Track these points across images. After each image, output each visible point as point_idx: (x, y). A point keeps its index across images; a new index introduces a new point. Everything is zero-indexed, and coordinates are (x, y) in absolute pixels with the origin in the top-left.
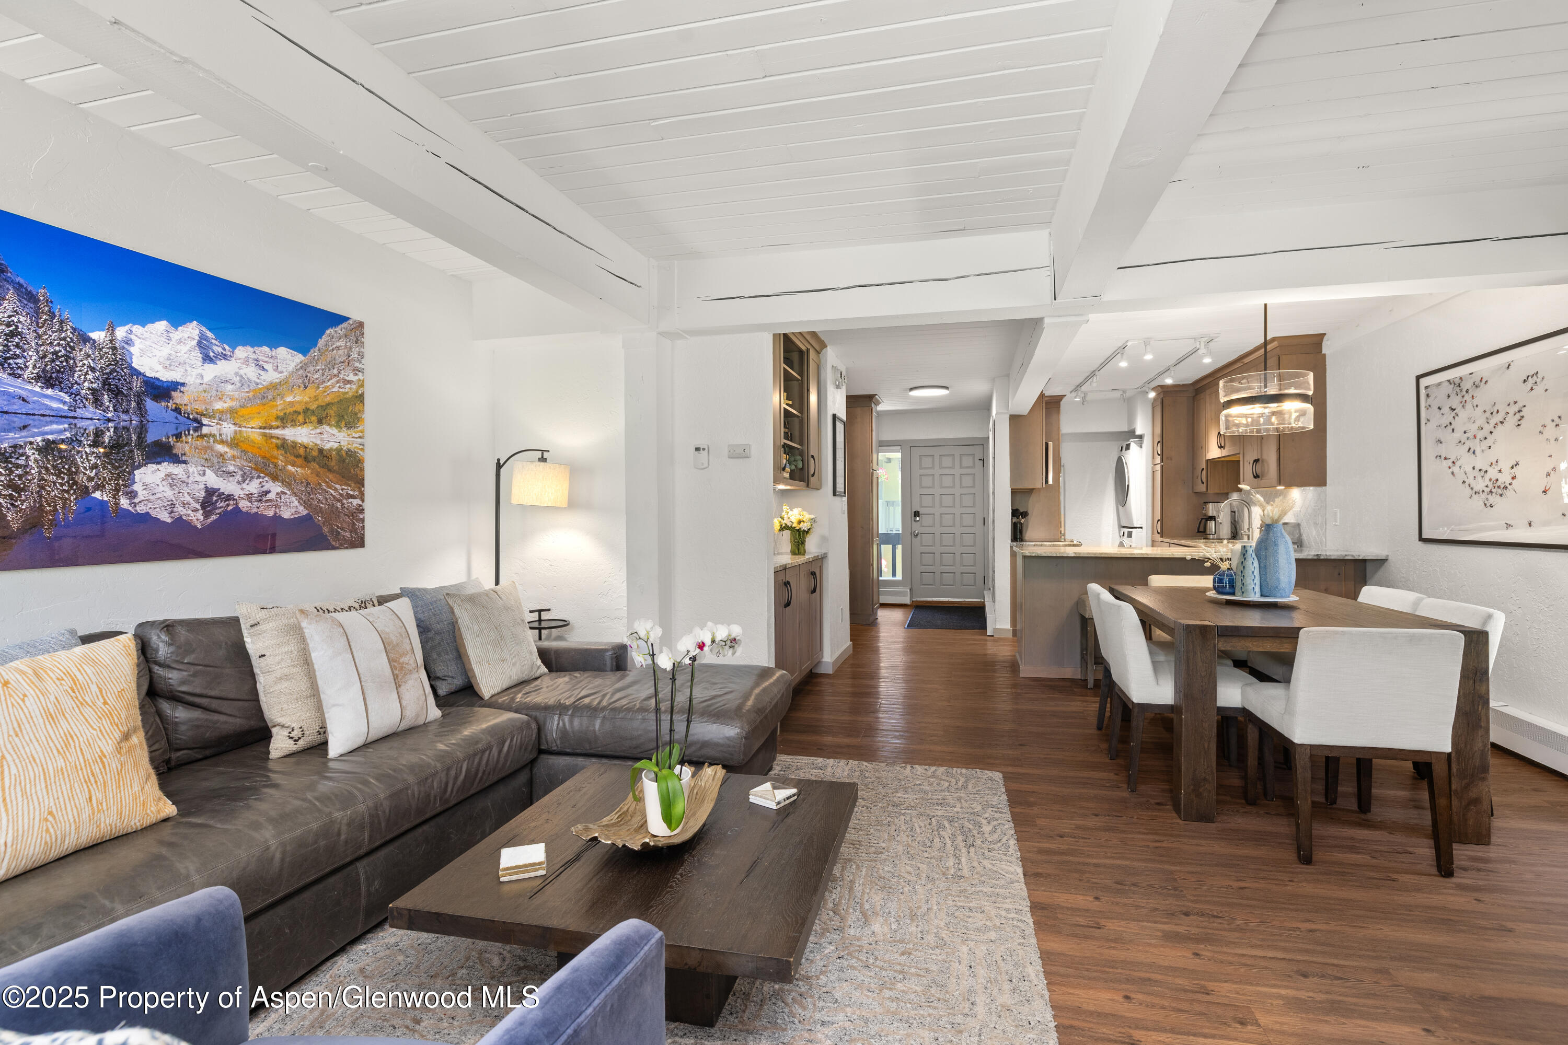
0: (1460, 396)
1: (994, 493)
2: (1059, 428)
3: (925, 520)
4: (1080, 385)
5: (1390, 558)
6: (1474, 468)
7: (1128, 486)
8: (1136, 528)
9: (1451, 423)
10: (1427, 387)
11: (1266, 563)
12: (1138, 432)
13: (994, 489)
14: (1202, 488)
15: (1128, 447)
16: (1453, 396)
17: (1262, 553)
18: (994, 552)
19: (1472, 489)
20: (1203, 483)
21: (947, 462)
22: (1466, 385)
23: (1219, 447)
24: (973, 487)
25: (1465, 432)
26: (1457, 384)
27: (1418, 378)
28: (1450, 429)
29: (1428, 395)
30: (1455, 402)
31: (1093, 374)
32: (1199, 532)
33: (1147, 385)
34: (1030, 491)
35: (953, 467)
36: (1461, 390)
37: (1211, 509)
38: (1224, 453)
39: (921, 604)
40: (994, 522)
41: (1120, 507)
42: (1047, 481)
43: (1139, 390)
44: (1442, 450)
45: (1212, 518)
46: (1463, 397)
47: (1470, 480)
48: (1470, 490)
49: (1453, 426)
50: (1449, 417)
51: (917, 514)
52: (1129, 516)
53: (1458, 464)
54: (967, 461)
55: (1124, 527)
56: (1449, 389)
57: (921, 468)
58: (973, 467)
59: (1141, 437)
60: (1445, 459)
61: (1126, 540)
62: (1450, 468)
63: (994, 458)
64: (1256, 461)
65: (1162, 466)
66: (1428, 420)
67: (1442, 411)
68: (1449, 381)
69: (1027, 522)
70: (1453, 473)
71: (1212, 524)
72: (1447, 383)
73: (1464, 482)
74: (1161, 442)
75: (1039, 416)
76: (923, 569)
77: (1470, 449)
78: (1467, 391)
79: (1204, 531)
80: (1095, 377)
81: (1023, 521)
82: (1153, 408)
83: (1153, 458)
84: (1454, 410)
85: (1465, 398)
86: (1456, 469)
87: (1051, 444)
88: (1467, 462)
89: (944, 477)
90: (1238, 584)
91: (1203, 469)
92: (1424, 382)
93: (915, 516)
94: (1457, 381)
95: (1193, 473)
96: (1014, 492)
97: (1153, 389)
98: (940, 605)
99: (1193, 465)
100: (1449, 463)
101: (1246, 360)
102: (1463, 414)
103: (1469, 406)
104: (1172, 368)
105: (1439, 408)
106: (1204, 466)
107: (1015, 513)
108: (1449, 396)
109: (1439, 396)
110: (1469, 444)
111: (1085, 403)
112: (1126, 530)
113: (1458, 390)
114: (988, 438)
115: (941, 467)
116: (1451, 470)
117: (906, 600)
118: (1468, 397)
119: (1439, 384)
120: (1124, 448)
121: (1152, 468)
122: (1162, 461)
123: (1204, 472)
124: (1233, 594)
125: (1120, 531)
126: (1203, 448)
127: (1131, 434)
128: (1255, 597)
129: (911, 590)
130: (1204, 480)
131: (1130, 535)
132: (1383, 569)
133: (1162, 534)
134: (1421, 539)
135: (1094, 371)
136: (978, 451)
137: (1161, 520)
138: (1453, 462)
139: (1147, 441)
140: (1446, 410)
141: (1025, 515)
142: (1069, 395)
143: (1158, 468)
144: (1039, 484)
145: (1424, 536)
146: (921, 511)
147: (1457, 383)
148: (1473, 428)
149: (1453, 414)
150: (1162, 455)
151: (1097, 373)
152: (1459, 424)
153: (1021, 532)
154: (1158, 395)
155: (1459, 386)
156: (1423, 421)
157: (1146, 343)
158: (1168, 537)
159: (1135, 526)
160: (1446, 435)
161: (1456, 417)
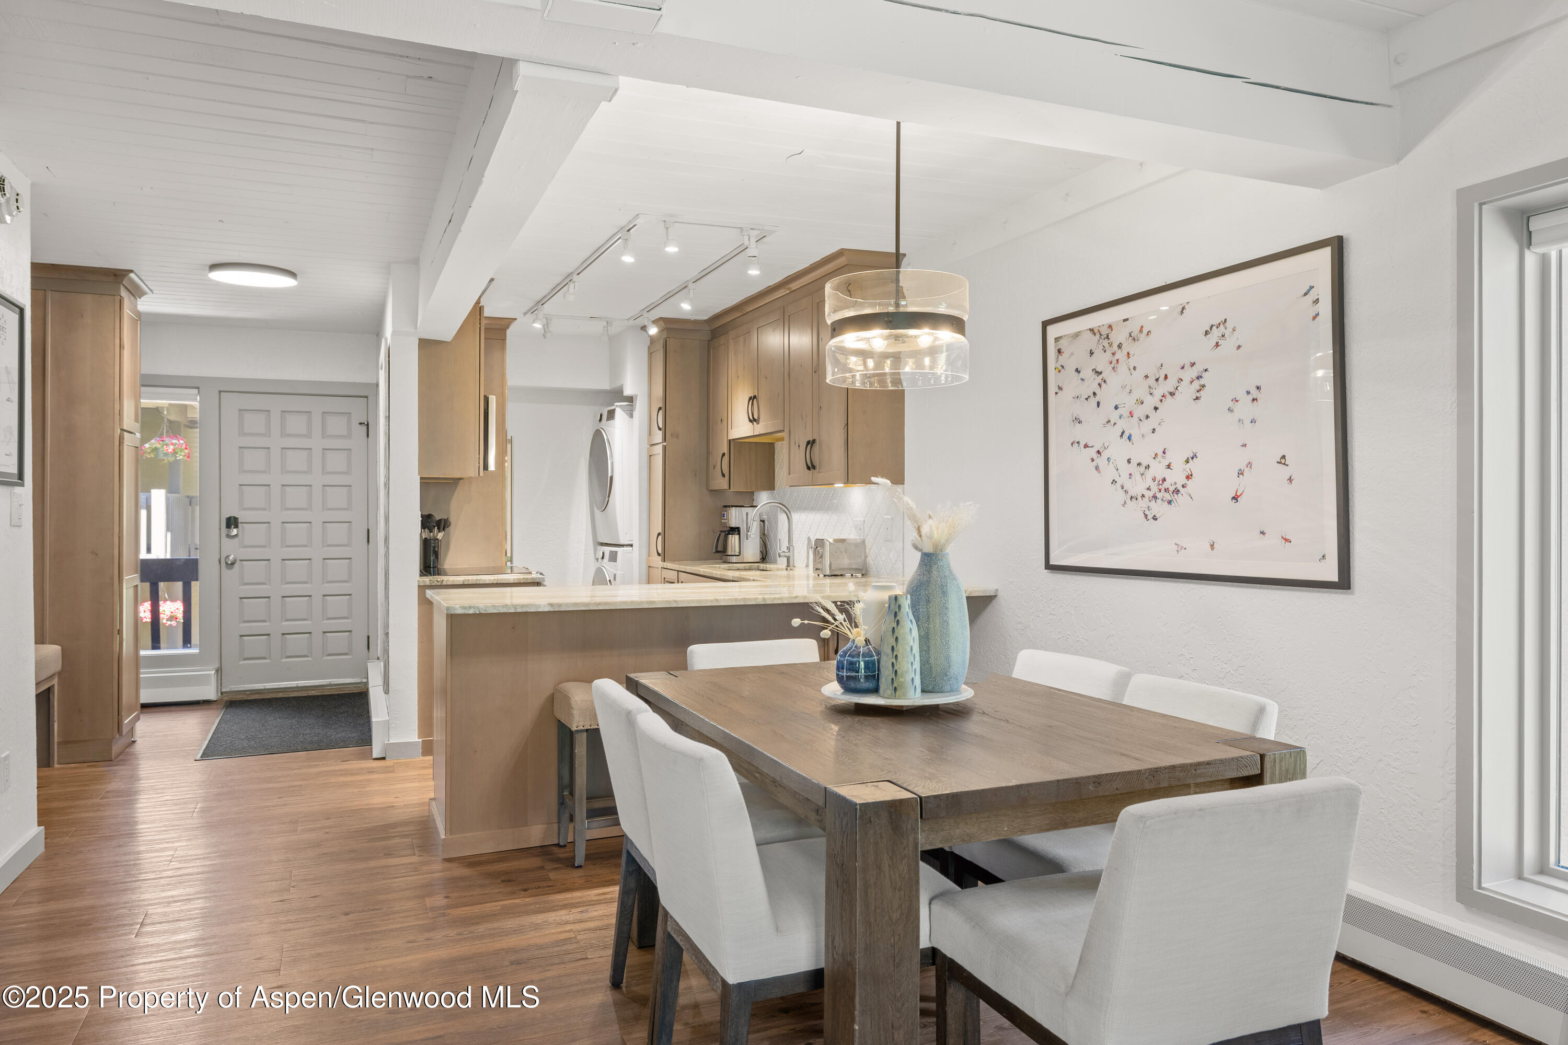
0: (1109, 353)
1: (387, 485)
2: (503, 375)
3: (246, 532)
4: (541, 302)
5: (1000, 594)
6: (1129, 461)
7: (612, 478)
8: (623, 546)
9: (1094, 394)
10: (1057, 339)
11: (928, 629)
12: (627, 392)
13: (388, 478)
14: (722, 483)
15: (611, 415)
16: (1098, 353)
17: (922, 610)
18: (387, 597)
19: (1126, 492)
20: (723, 475)
21: (296, 424)
22: (1119, 336)
23: (750, 421)
24: (347, 473)
25: (1116, 408)
26: (1103, 335)
27: (1045, 324)
28: (1093, 401)
29: (1059, 351)
30: (1101, 361)
31: (568, 280)
32: (717, 552)
33: (646, 315)
34: (454, 483)
35: (308, 435)
36: (1111, 345)
37: (735, 517)
38: (759, 429)
39: (239, 697)
40: (386, 540)
41: (597, 513)
42: (486, 467)
43: (631, 322)
44: (1079, 433)
45: (735, 530)
46: (1114, 354)
47: (1123, 479)
48: (1122, 492)
49: (1097, 398)
50: (1092, 383)
51: (232, 522)
52: (612, 526)
53: (1105, 455)
54: (337, 425)
55: (602, 544)
56: (1091, 341)
57: (242, 433)
58: (348, 436)
59: (630, 399)
60: (1086, 446)
61: (607, 565)
62: (1093, 460)
63: (388, 418)
64: (811, 443)
65: (665, 448)
66: (1060, 388)
67: (1081, 375)
68: (1092, 330)
69: (447, 538)
70: (1097, 468)
71: (733, 540)
72: (1090, 334)
73: (1114, 482)
74: (664, 409)
75: (473, 345)
76: (246, 628)
77: (1123, 433)
78: (1120, 346)
79: (724, 551)
80: (571, 285)
81: (440, 536)
82: (650, 354)
83: (650, 433)
84: (1100, 373)
85: (1117, 357)
86: (1102, 462)
87: (493, 400)
88: (1119, 450)
89: (289, 453)
90: (886, 673)
91: (724, 455)
92: (1053, 331)
93: (228, 526)
94: (1105, 331)
95: (708, 459)
96: (427, 484)
97: (655, 322)
98: (281, 695)
99: (708, 448)
100: (1092, 452)
101: (794, 286)
102: (1115, 380)
103: (1122, 368)
104: (691, 286)
105: (1077, 371)
106: (726, 450)
107: (427, 522)
108: (1092, 353)
109: (1075, 355)
110: (1122, 425)
111: (548, 335)
112: (607, 550)
113: (1106, 343)
114: (377, 385)
115: (284, 434)
116: (1094, 463)
117: (209, 692)
118: (1120, 355)
119: (1077, 335)
120: (605, 417)
121: (649, 450)
122: (665, 439)
123: (726, 458)
124: (875, 691)
125: (595, 550)
126: (726, 421)
127: (617, 395)
128: (914, 698)
129: (219, 671)
130: (726, 472)
131: (613, 557)
132: (989, 609)
133: (663, 556)
134: (1049, 567)
135: (571, 274)
136: (357, 410)
137: (663, 534)
138: (1098, 452)
139: (641, 406)
140: (1087, 373)
141: (443, 525)
142: (521, 320)
143: (659, 450)
144: (471, 470)
145: (1052, 562)
146: (242, 516)
147: (1104, 332)
148: (1129, 402)
149: (1099, 379)
150: (664, 429)
151: (575, 277)
152: (1109, 395)
153: (436, 554)
154: (661, 332)
155: (1108, 337)
156: (1052, 389)
157: (667, 224)
158: (673, 560)
159: (622, 542)
160: (1087, 410)
161: (1103, 385)
